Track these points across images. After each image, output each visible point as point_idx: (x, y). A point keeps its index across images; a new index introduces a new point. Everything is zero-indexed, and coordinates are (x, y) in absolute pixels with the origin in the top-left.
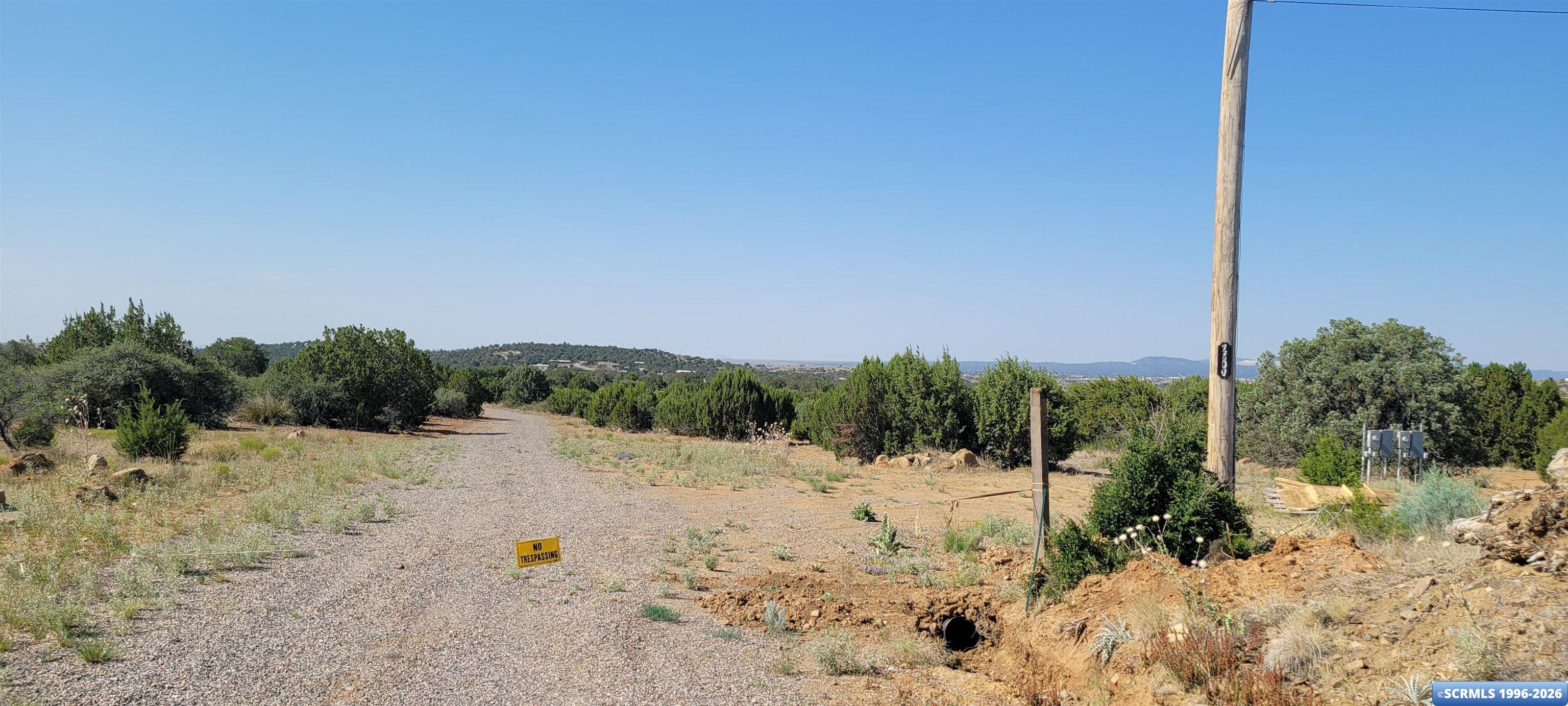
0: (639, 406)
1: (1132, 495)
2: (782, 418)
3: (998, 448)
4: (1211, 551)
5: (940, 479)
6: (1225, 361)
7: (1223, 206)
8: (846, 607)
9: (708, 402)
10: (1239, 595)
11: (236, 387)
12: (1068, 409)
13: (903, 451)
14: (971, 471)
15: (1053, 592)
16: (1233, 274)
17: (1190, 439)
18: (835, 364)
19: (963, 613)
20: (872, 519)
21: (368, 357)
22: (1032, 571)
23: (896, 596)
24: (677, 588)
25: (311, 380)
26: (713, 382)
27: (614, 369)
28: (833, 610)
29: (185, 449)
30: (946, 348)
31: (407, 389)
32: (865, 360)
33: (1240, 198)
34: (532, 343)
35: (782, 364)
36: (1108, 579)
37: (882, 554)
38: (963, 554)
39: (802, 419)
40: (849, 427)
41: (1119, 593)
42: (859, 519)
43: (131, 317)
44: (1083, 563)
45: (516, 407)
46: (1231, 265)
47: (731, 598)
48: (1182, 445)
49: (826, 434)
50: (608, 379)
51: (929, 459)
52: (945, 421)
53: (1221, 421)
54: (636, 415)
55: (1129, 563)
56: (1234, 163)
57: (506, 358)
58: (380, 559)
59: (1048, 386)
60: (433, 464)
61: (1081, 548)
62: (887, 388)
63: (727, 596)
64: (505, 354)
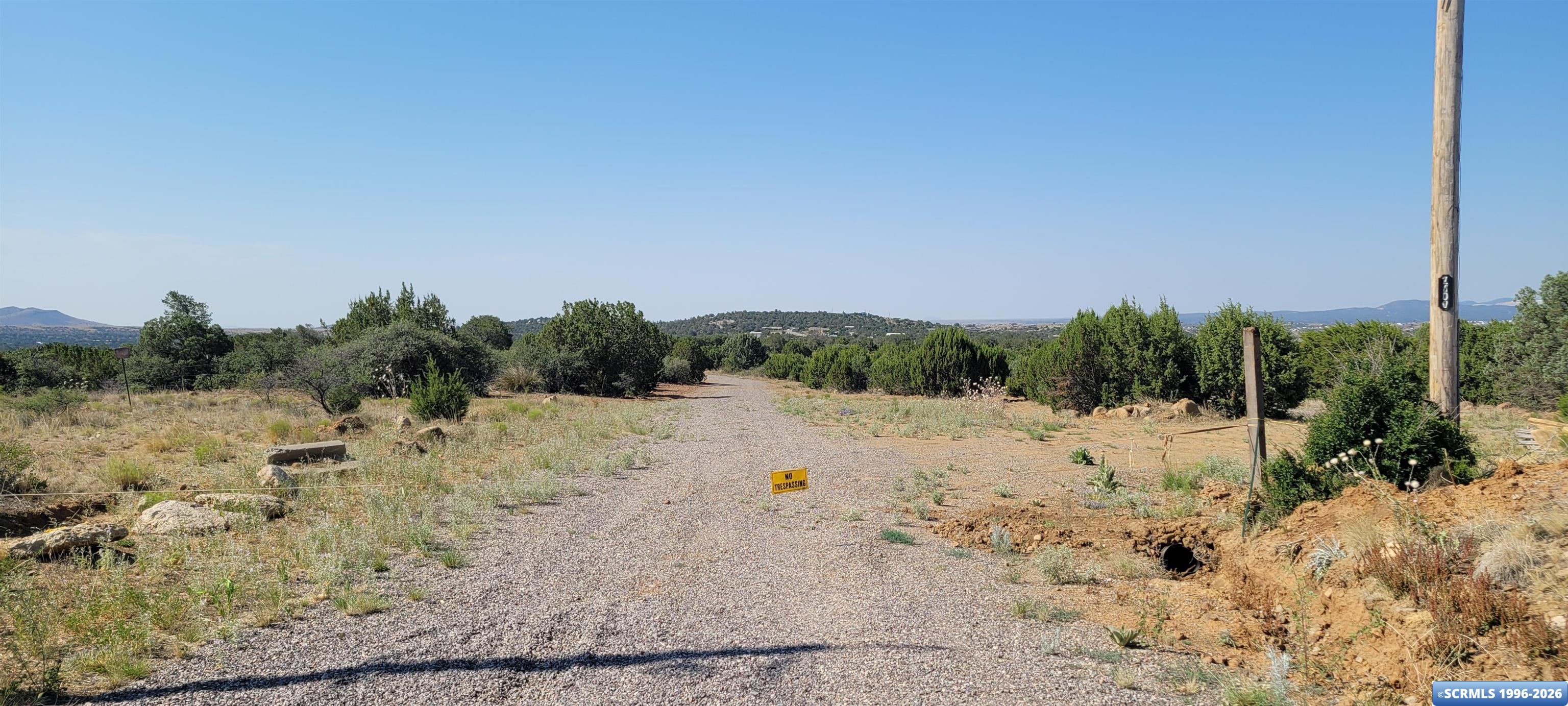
0: (853, 367)
1: (1348, 425)
2: (996, 374)
3: (1221, 397)
4: (1431, 478)
5: (1160, 428)
6: (1446, 293)
7: (1441, 139)
8: (1067, 533)
9: (922, 361)
10: (1456, 515)
11: (492, 359)
12: (1297, 355)
13: (1121, 402)
14: (1193, 421)
15: (1269, 518)
16: (1453, 206)
17: (1407, 370)
18: (1049, 321)
19: (1181, 541)
20: (1090, 462)
21: (602, 328)
22: (1248, 500)
23: (1114, 526)
24: (909, 518)
25: (556, 350)
26: (925, 341)
27: (825, 334)
28: (1055, 534)
29: (465, 412)
30: (1163, 298)
31: (638, 357)
32: (1079, 314)
33: (1458, 130)
34: (745, 311)
35: (993, 324)
36: (1324, 505)
37: (1100, 490)
38: (1181, 492)
39: (1016, 376)
40: (1065, 380)
41: (1335, 518)
42: (1077, 462)
43: (404, 300)
44: (1298, 490)
45: (735, 373)
46: (1451, 198)
47: (960, 525)
48: (1400, 376)
49: (1041, 389)
50: (820, 344)
51: (1148, 409)
52: (1164, 371)
53: (1443, 353)
54: (851, 376)
55: (1345, 489)
56: (1452, 96)
57: (721, 327)
58: (648, 496)
59: (1274, 332)
60: (672, 422)
61: (1296, 477)
62: (1103, 340)
63: (956, 524)
64: (719, 323)
